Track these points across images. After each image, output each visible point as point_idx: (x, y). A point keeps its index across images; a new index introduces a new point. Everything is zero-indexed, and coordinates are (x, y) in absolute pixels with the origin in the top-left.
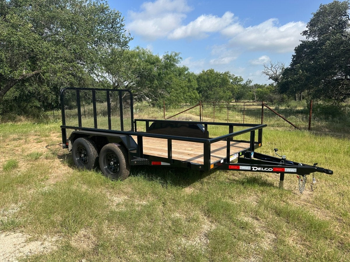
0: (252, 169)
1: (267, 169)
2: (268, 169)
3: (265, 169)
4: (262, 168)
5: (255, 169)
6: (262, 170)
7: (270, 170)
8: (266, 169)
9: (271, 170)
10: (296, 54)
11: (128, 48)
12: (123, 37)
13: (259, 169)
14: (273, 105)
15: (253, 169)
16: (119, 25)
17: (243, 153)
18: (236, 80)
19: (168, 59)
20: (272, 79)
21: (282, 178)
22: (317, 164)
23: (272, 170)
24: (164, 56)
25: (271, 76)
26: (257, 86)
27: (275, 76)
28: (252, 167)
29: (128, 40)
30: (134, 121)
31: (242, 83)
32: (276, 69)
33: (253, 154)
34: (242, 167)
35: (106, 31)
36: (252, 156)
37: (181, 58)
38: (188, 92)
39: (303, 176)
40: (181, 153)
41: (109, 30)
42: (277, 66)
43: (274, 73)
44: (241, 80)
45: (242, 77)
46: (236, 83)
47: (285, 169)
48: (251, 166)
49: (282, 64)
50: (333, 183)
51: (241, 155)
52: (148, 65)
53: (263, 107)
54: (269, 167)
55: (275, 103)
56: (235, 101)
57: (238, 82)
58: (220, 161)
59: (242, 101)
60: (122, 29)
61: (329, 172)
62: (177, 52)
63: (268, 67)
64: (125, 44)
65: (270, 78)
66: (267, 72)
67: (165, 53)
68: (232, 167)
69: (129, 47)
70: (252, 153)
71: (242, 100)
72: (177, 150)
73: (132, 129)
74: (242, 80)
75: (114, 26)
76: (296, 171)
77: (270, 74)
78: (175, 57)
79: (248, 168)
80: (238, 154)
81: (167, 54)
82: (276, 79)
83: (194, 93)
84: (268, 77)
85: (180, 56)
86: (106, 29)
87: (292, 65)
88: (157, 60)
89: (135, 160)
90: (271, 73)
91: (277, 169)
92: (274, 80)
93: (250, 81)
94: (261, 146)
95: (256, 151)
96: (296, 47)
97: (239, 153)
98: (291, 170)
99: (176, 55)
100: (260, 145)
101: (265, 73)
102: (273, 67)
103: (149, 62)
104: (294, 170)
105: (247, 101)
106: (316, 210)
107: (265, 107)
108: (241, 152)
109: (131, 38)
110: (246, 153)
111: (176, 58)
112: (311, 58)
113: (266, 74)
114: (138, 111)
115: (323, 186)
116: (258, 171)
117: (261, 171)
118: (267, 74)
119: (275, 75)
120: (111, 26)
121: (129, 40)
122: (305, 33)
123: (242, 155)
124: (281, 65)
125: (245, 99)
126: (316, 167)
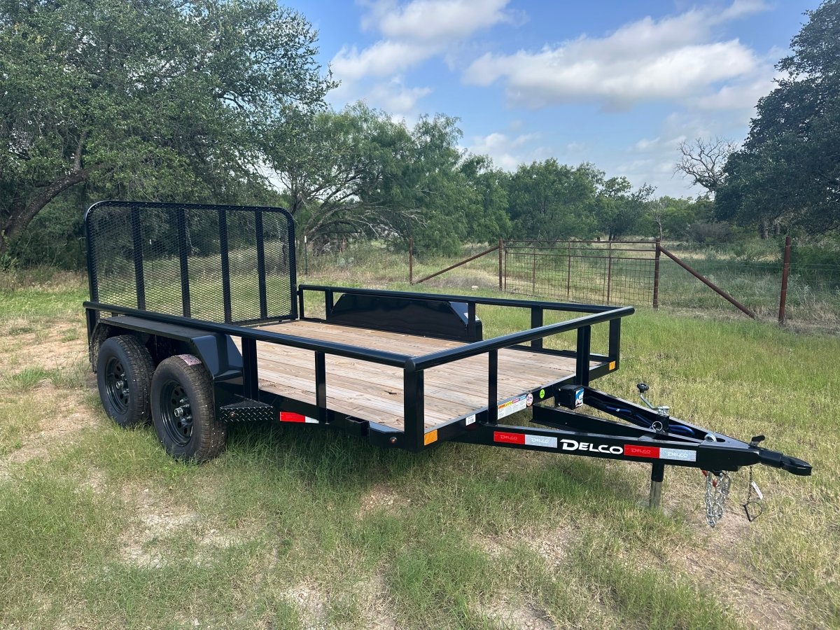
0: (560, 444)
1: (606, 446)
2: (608, 449)
3: (600, 447)
4: (592, 445)
5: (570, 445)
6: (591, 449)
7: (614, 450)
8: (603, 449)
9: (618, 450)
10: (760, 117)
11: (324, 108)
12: (311, 80)
13: (583, 446)
14: (704, 250)
15: (565, 447)
16: (301, 51)
17: (550, 391)
18: (614, 185)
19: (426, 133)
20: (703, 184)
21: (657, 475)
22: (761, 438)
23: (621, 451)
24: (418, 125)
25: (698, 177)
26: (667, 201)
27: (709, 176)
28: (563, 441)
29: (324, 86)
30: (298, 290)
31: (628, 194)
32: (713, 158)
33: (581, 396)
34: (530, 440)
35: (270, 66)
36: (580, 399)
37: (459, 131)
38: (485, 217)
39: (717, 474)
40: (372, 388)
41: (278, 64)
42: (716, 151)
43: (707, 169)
44: (625, 187)
45: (626, 180)
46: (613, 193)
47: (662, 450)
48: (560, 437)
49: (729, 146)
50: (822, 491)
51: (542, 397)
52: (375, 148)
53: (658, 255)
54: (611, 443)
55: (708, 245)
56: (610, 239)
57: (619, 190)
58: (465, 419)
59: (628, 238)
60: (309, 60)
61: (798, 469)
62: (452, 116)
63: (692, 153)
64: (316, 96)
65: (698, 180)
66: (688, 165)
67: (421, 119)
68: (504, 437)
69: (325, 103)
70: (577, 392)
71: (627, 235)
72: (371, 375)
73: (292, 311)
74: (629, 187)
75: (289, 53)
76: (694, 459)
77: (696, 171)
78: (445, 128)
79: (551, 442)
80: (530, 395)
81: (424, 120)
82: (712, 184)
83: (499, 219)
84: (693, 178)
85: (457, 125)
86: (272, 61)
87: (749, 145)
88: (401, 135)
89: (231, 406)
90: (699, 168)
91: (635, 450)
92: (706, 186)
93: (649, 191)
94: (616, 369)
95: (593, 384)
96: (760, 100)
97: (536, 393)
98: (680, 456)
99: (448, 123)
100: (612, 365)
101: (684, 168)
102: (706, 153)
103: (380, 142)
104: (690, 456)
105: (639, 238)
106: (751, 592)
107: (663, 256)
108: (544, 389)
109: (332, 82)
110: (560, 392)
111: (448, 130)
112: (801, 128)
113: (687, 170)
114: (352, 262)
115: (787, 502)
116: (577, 452)
117: (587, 453)
118: (690, 172)
119: (711, 174)
120: (283, 53)
121: (328, 87)
122: (786, 63)
123: (546, 397)
124: (727, 147)
125: (636, 233)
126: (759, 449)
